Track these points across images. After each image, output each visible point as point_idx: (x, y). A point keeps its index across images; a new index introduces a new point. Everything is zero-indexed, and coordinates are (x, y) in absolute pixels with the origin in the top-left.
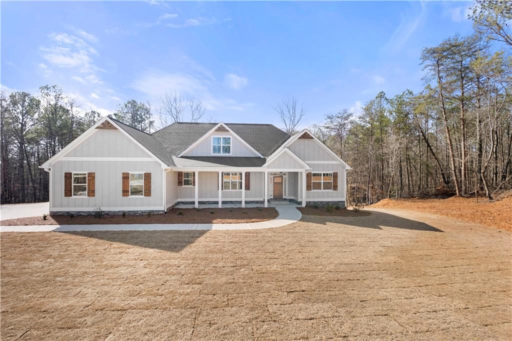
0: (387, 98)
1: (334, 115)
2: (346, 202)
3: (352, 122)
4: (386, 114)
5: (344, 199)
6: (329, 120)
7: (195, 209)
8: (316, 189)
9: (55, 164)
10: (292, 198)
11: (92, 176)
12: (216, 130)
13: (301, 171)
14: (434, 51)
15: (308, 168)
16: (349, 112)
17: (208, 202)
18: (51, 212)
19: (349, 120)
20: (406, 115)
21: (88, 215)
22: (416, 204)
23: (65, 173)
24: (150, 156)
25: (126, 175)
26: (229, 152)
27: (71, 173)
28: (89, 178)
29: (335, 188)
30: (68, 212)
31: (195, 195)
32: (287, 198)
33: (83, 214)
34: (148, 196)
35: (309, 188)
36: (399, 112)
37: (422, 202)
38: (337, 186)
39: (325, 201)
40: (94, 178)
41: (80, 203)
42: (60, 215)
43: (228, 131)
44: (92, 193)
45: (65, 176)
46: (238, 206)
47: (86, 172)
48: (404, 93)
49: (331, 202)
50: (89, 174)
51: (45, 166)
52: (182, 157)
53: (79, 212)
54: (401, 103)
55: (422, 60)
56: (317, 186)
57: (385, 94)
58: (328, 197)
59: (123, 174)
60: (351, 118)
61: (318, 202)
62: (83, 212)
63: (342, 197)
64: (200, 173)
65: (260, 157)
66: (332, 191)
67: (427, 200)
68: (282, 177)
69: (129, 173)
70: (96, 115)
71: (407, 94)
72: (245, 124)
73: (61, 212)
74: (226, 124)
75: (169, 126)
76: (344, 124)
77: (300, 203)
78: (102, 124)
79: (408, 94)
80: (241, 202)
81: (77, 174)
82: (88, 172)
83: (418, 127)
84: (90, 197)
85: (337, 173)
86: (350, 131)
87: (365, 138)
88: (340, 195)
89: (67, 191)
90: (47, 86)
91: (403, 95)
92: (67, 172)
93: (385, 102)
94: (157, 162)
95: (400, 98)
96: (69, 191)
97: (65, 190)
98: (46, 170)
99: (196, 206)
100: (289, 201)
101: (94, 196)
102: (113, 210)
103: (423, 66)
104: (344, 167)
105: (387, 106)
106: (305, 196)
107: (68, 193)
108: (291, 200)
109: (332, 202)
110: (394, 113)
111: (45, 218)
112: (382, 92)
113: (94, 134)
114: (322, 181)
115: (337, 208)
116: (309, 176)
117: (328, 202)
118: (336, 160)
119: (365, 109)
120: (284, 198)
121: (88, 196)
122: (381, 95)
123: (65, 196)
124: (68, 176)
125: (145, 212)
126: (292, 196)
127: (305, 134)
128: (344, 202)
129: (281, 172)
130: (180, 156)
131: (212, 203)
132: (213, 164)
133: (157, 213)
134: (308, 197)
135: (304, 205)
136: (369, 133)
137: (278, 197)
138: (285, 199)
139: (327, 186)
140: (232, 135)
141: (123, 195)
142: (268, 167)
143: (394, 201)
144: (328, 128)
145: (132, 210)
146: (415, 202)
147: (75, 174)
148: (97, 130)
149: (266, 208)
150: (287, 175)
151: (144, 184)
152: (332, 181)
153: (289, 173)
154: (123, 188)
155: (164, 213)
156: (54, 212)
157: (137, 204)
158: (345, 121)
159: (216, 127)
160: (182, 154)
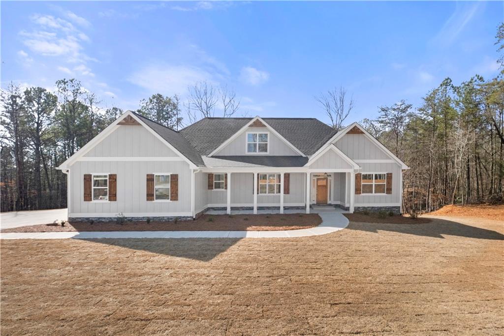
0: (454, 86)
1: (390, 107)
2: (401, 208)
3: (410, 115)
4: (452, 105)
5: (399, 204)
6: (383, 113)
7: (227, 215)
8: (367, 192)
9: (73, 165)
10: (339, 203)
11: (113, 178)
12: (251, 126)
13: (349, 171)
15: (357, 167)
16: (407, 103)
17: (242, 208)
18: (69, 218)
19: (407, 112)
20: (476, 106)
21: (109, 222)
22: (486, 210)
23: (85, 175)
24: (177, 156)
25: (151, 177)
26: (266, 151)
27: (91, 175)
28: (111, 180)
29: (389, 191)
30: (88, 219)
31: (228, 200)
32: (333, 204)
33: (103, 220)
34: (175, 200)
35: (358, 191)
36: (467, 101)
37: (494, 209)
38: (391, 189)
39: (376, 206)
40: (116, 179)
41: (101, 208)
42: (80, 221)
43: (265, 126)
44: (113, 197)
45: (85, 179)
46: (275, 212)
47: (107, 174)
48: (472, 80)
49: (383, 207)
50: (110, 176)
51: (63, 167)
52: (212, 157)
53: (99, 218)
54: (471, 91)
55: (498, 38)
56: (368, 189)
57: (451, 81)
58: (380, 202)
59: (147, 175)
60: (409, 111)
61: (368, 207)
62: (104, 218)
63: (397, 201)
64: (232, 174)
65: (302, 156)
66: (384, 194)
67: (500, 206)
68: (327, 179)
69: (154, 175)
71: (476, 81)
73: (80, 218)
74: (262, 119)
75: (198, 122)
76: (402, 117)
77: (348, 209)
79: (478, 80)
80: (280, 207)
81: (97, 177)
82: (110, 174)
83: (490, 120)
84: (112, 202)
85: (391, 174)
86: (408, 126)
87: (427, 133)
88: (395, 200)
89: (87, 195)
91: (471, 82)
92: (87, 174)
93: (452, 90)
94: (184, 162)
95: (468, 85)
96: (88, 194)
97: (85, 194)
98: (64, 172)
99: (229, 211)
100: (335, 207)
101: (116, 200)
102: (136, 216)
103: (499, 45)
104: (400, 167)
105: (453, 95)
106: (353, 201)
107: (87, 197)
108: (337, 206)
109: (386, 208)
110: (461, 104)
111: (63, 224)
112: (448, 79)
113: (116, 130)
114: (374, 184)
115: (391, 215)
116: (358, 177)
117: (381, 208)
118: (391, 159)
119: (426, 100)
120: (328, 203)
121: (109, 200)
122: (447, 83)
123: (85, 200)
124: (87, 178)
125: (171, 219)
126: (338, 200)
127: (354, 127)
128: (400, 207)
129: (326, 173)
130: (210, 155)
131: (246, 209)
132: (247, 164)
133: (185, 219)
134: (356, 201)
135: (352, 211)
136: (431, 128)
137: (321, 203)
138: (330, 205)
139: (379, 189)
140: (270, 131)
141: (148, 200)
142: (311, 167)
143: (458, 207)
144: (382, 122)
145: (157, 216)
146: (484, 208)
147: (94, 176)
148: (119, 126)
149: (308, 214)
150: (333, 176)
151: (171, 186)
152: (385, 183)
153: (335, 174)
154: (147, 192)
155: (192, 219)
156: (73, 218)
157: (163, 209)
158: (403, 114)
159: (251, 122)
160: (213, 153)
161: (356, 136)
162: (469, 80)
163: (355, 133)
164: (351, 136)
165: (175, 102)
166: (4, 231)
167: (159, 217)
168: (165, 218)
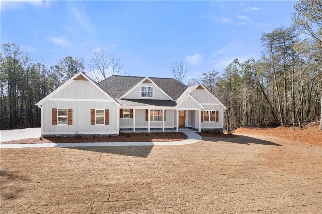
0: (240, 63)
1: (208, 73)
2: (223, 129)
3: (218, 78)
4: (239, 73)
5: (222, 127)
6: (204, 76)
7: (133, 133)
8: (206, 121)
9: (45, 103)
10: (191, 126)
11: (70, 111)
12: (143, 82)
13: (198, 110)
14: (269, 36)
15: (202, 107)
16: (217, 71)
17: (139, 129)
18: (42, 135)
19: (216, 76)
20: (251, 75)
21: (68, 137)
22: (259, 131)
23: (52, 109)
24: (108, 99)
25: (93, 111)
26: (152, 96)
27: (56, 109)
28: (69, 112)
29: (217, 120)
30: (54, 135)
31: (134, 124)
32: (188, 127)
33: (64, 136)
34: (108, 124)
35: (202, 120)
36: (246, 72)
37: (262, 130)
38: (218, 119)
39: (211, 128)
40: (72, 112)
41: (62, 129)
42: (50, 137)
43: (151, 83)
44: (70, 122)
45: (52, 111)
46: (159, 131)
47: (67, 109)
48: (249, 60)
49: (214, 129)
50: (69, 109)
51: (39, 104)
52: (122, 99)
53: (62, 135)
54: (249, 67)
55: (262, 41)
56: (207, 119)
57: (238, 60)
58: (213, 126)
59: (91, 110)
60: (218, 75)
61: (207, 129)
62: (65, 135)
63: (221, 126)
64: (136, 110)
65: (171, 100)
66: (215, 122)
67: (265, 128)
68: (184, 113)
69: (95, 110)
70: (41, 66)
71: (251, 61)
72: (158, 78)
73: (50, 135)
74: (149, 78)
75: (109, 78)
76: (214, 79)
77: (198, 130)
78: (78, 77)
79: (252, 61)
80: (162, 129)
81: (60, 110)
82: (68, 108)
83: (258, 83)
84: (70, 125)
85: (218, 111)
86: (217, 83)
87: (226, 88)
88: (220, 125)
89: (54, 121)
90: (8, 44)
91: (248, 62)
92: (54, 108)
93: (238, 66)
94: (113, 102)
95: (247, 63)
96: (55, 121)
97: (52, 120)
98: (39, 107)
99: (134, 131)
100: (189, 129)
101: (72, 124)
102: (85, 134)
103: (262, 44)
104: (222, 107)
105: (239, 68)
106: (200, 125)
107: (54, 122)
109: (216, 129)
110: (243, 73)
111: (41, 139)
112: (236, 59)
113: (72, 83)
114: (210, 116)
115: (220, 133)
116: (202, 112)
117: (213, 129)
118: (217, 103)
119: (225, 70)
120: (185, 126)
121: (68, 124)
122: (236, 61)
123: (52, 124)
124: (54, 111)
125: (105, 135)
126: (190, 125)
127: (199, 86)
128: (222, 129)
129: (185, 110)
130: (121, 98)
131: (142, 130)
132: (144, 104)
133: (113, 135)
134: (202, 126)
135: (200, 131)
136: (229, 86)
137: (182, 126)
138: (186, 127)
139: (212, 119)
140: (154, 85)
141: (91, 124)
142: (179, 107)
143: (245, 129)
144: (203, 81)
145: (97, 134)
146: (258, 129)
147: (59, 110)
148: (74, 80)
149: (178, 133)
150: (187, 112)
151: (105, 116)
152: (215, 116)
153: (189, 110)
154: (91, 119)
155: (117, 135)
156: (45, 135)
157: (100, 129)
158: (214, 77)
159: (144, 80)
160: (122, 97)
161: (200, 90)
162: (247, 60)
163: (200, 89)
164: (198, 90)
165: (81, 62)
166: (2, 143)
167: (98, 134)
168: (102, 135)
